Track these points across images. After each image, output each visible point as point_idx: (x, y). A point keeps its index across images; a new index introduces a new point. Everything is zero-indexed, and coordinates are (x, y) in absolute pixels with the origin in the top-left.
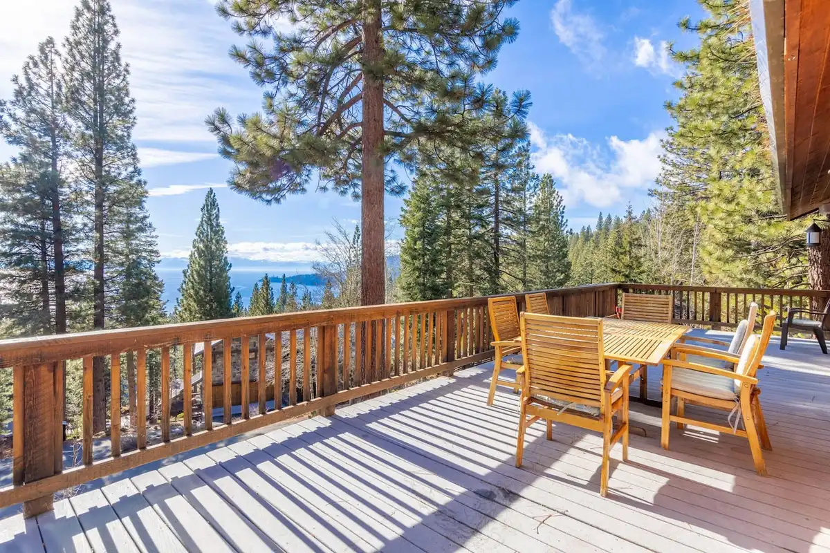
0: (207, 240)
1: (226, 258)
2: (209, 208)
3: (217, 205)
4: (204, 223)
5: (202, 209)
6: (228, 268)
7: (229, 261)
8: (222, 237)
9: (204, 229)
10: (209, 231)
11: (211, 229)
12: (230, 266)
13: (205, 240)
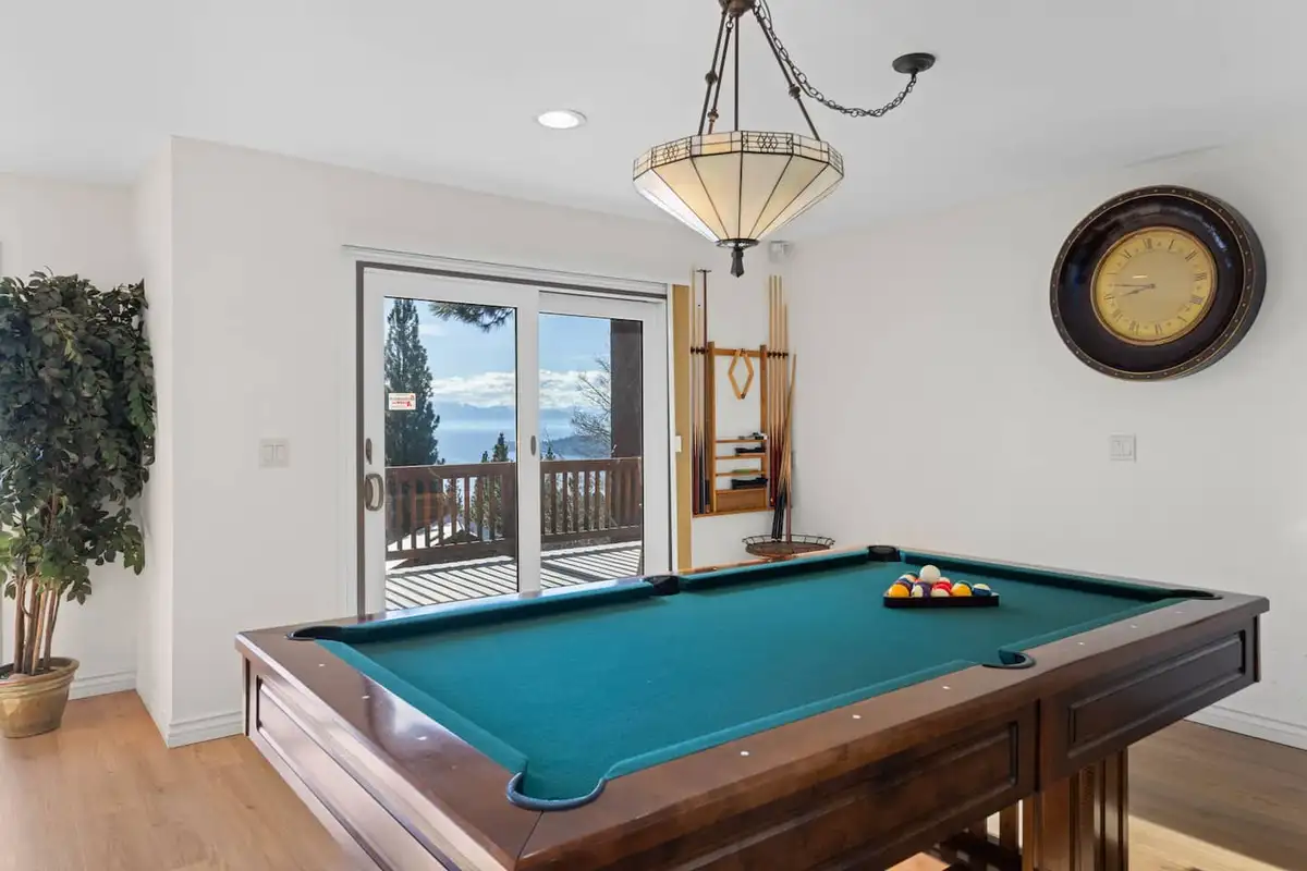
0: (398, 373)
1: (430, 405)
2: (401, 315)
3: (415, 311)
4: (393, 342)
5: (389, 319)
6: (433, 424)
7: (436, 411)
8: (422, 367)
9: (393, 354)
10: (401, 357)
11: (405, 355)
12: (438, 420)
13: (395, 374)
